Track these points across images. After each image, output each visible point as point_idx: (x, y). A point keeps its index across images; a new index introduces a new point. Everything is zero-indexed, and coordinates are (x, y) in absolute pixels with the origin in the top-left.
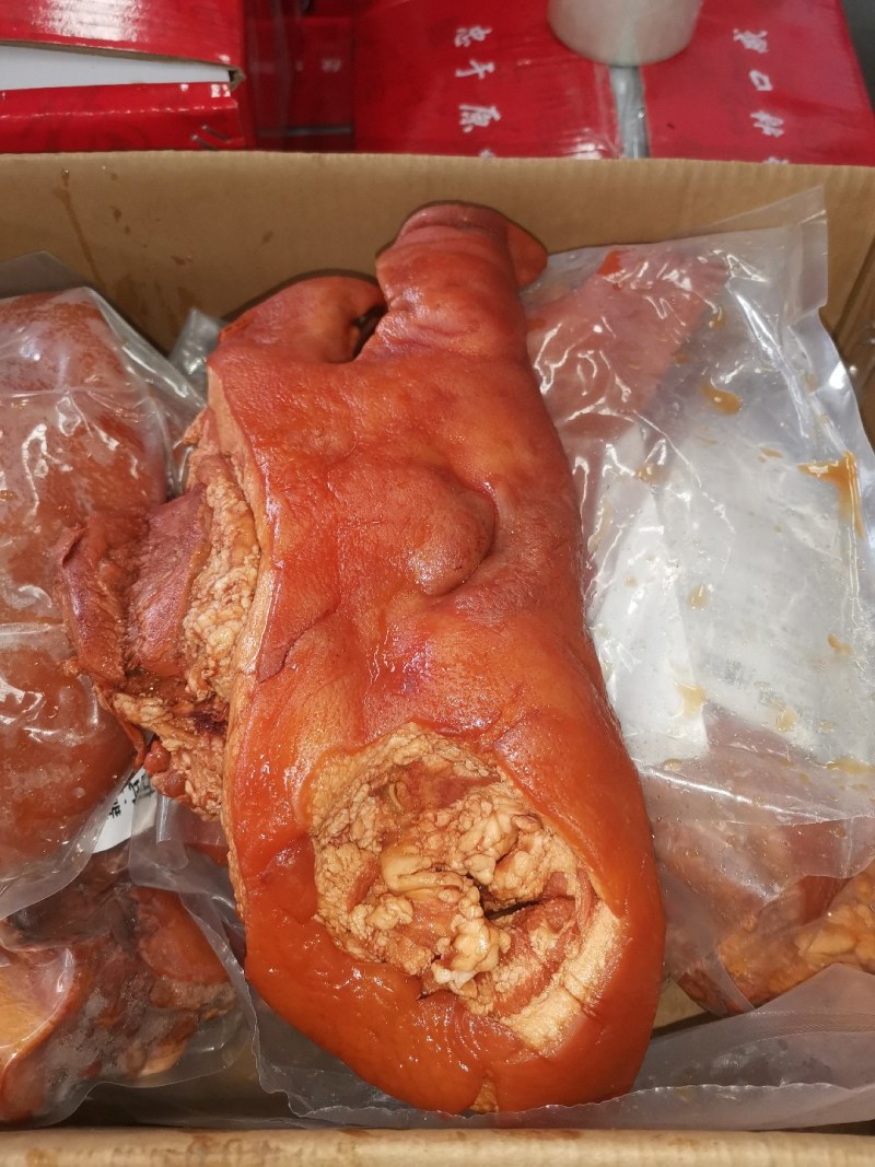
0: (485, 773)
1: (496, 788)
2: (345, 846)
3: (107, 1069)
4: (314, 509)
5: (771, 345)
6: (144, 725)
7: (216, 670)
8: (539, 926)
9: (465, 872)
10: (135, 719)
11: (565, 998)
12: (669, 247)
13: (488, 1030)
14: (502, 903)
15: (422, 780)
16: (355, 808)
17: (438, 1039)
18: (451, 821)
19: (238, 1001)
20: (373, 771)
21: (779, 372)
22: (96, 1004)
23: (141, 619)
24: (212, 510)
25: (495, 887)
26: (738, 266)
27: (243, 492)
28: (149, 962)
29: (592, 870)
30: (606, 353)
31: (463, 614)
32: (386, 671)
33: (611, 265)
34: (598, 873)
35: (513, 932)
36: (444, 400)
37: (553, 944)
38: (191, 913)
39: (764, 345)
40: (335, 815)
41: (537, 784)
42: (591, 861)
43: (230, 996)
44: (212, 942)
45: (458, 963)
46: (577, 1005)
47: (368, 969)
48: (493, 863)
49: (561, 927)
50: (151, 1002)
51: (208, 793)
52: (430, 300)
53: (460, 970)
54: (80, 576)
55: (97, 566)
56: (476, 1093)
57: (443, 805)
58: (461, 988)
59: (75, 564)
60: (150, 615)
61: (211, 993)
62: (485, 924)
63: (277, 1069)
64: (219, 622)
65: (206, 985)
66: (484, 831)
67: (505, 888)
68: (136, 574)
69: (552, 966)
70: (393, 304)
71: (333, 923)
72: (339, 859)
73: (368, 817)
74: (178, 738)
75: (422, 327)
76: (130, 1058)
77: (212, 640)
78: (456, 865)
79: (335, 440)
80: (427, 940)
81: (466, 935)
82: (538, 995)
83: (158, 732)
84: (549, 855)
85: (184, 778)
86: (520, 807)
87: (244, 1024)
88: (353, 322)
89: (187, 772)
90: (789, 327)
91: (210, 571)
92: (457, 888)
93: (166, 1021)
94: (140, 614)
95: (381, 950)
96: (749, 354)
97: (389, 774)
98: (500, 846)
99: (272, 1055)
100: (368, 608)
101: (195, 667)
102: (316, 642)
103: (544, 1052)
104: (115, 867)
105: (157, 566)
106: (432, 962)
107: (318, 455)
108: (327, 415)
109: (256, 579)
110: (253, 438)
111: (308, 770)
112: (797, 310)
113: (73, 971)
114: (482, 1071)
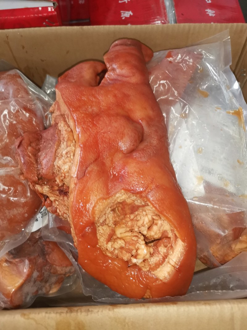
0: (143, 204)
1: (147, 207)
2: (105, 226)
3: (40, 292)
4: (90, 129)
5: (217, 77)
6: (44, 194)
7: (65, 177)
8: (161, 246)
9: (139, 232)
10: (41, 192)
11: (169, 265)
12: (185, 49)
13: (148, 275)
14: (150, 240)
15: (126, 206)
16: (107, 215)
17: (134, 278)
18: (134, 217)
19: (75, 271)
20: (112, 204)
21: (219, 85)
22: (36, 274)
23: (42, 163)
24: (60, 131)
25: (148, 235)
26: (206, 54)
27: (69, 125)
28: (50, 262)
29: (175, 229)
30: (169, 81)
31: (135, 158)
32: (114, 175)
33: (169, 56)
34: (177, 231)
35: (154, 248)
36: (126, 96)
37: (165, 251)
38: (60, 247)
39: (215, 77)
40: (102, 217)
41: (159, 206)
42: (175, 227)
43: (73, 270)
44: (67, 255)
45: (138, 257)
46: (173, 268)
47: (113, 259)
48: (147, 229)
49: (167, 246)
50: (51, 273)
51: (64, 212)
52: (120, 67)
53: (139, 259)
54: (23, 151)
55: (28, 148)
56: (145, 293)
57: (132, 213)
58: (140, 264)
59: (21, 148)
60: (44, 162)
61: (68, 269)
62: (146, 246)
63: (88, 289)
64: (65, 163)
65: (66, 267)
66: (144, 220)
67: (151, 236)
68: (39, 150)
69: (165, 257)
70: (110, 69)
71: (102, 247)
72: (103, 229)
73: (111, 217)
74: (54, 197)
75: (118, 75)
76: (46, 288)
77: (63, 168)
78: (136, 230)
79: (95, 109)
80: (129, 251)
81: (140, 249)
82: (161, 265)
83: (48, 195)
84: (163, 226)
85: (56, 208)
86: (154, 213)
87: (78, 277)
88: (98, 74)
89: (58, 206)
90: (221, 71)
91: (61, 148)
92: (137, 236)
93: (55, 278)
94: (41, 162)
95: (116, 254)
96: (210, 80)
97: (116, 205)
98: (149, 224)
99: (86, 285)
100: (108, 158)
101: (58, 177)
102: (94, 168)
103: (164, 281)
104: (37, 236)
105: (45, 147)
106: (131, 257)
107: (91, 114)
108: (92, 102)
109: (75, 150)
110: (71, 109)
111: (93, 205)
112: (223, 66)
113: (28, 265)
114: (147, 287)
